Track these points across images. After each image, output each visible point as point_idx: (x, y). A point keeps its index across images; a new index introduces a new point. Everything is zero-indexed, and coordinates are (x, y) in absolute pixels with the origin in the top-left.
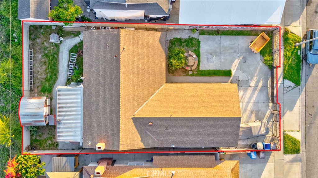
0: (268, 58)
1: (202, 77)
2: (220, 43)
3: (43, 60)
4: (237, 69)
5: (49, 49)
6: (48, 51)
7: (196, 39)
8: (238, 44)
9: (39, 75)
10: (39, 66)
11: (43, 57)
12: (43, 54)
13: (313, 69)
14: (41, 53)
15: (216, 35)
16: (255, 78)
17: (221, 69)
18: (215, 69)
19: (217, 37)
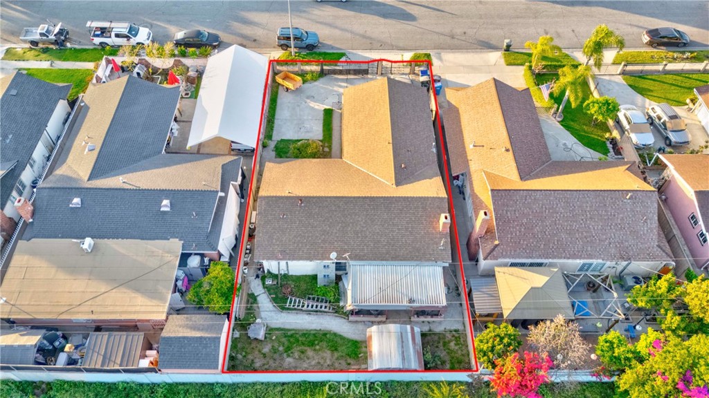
0: (309, 77)
1: (333, 138)
2: (286, 120)
3: (296, 355)
4: (322, 104)
5: (276, 345)
6: (279, 346)
7: (277, 143)
8: (289, 102)
9: (325, 362)
10: (308, 361)
11: (291, 355)
12: (285, 355)
13: (324, 44)
14: (283, 359)
15: (273, 123)
16: (336, 88)
17: (322, 118)
18: (322, 125)
19: (277, 122)
